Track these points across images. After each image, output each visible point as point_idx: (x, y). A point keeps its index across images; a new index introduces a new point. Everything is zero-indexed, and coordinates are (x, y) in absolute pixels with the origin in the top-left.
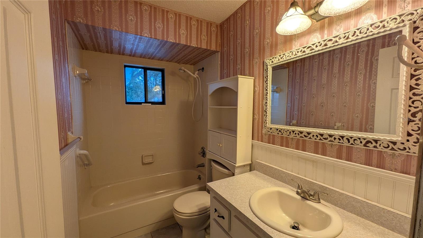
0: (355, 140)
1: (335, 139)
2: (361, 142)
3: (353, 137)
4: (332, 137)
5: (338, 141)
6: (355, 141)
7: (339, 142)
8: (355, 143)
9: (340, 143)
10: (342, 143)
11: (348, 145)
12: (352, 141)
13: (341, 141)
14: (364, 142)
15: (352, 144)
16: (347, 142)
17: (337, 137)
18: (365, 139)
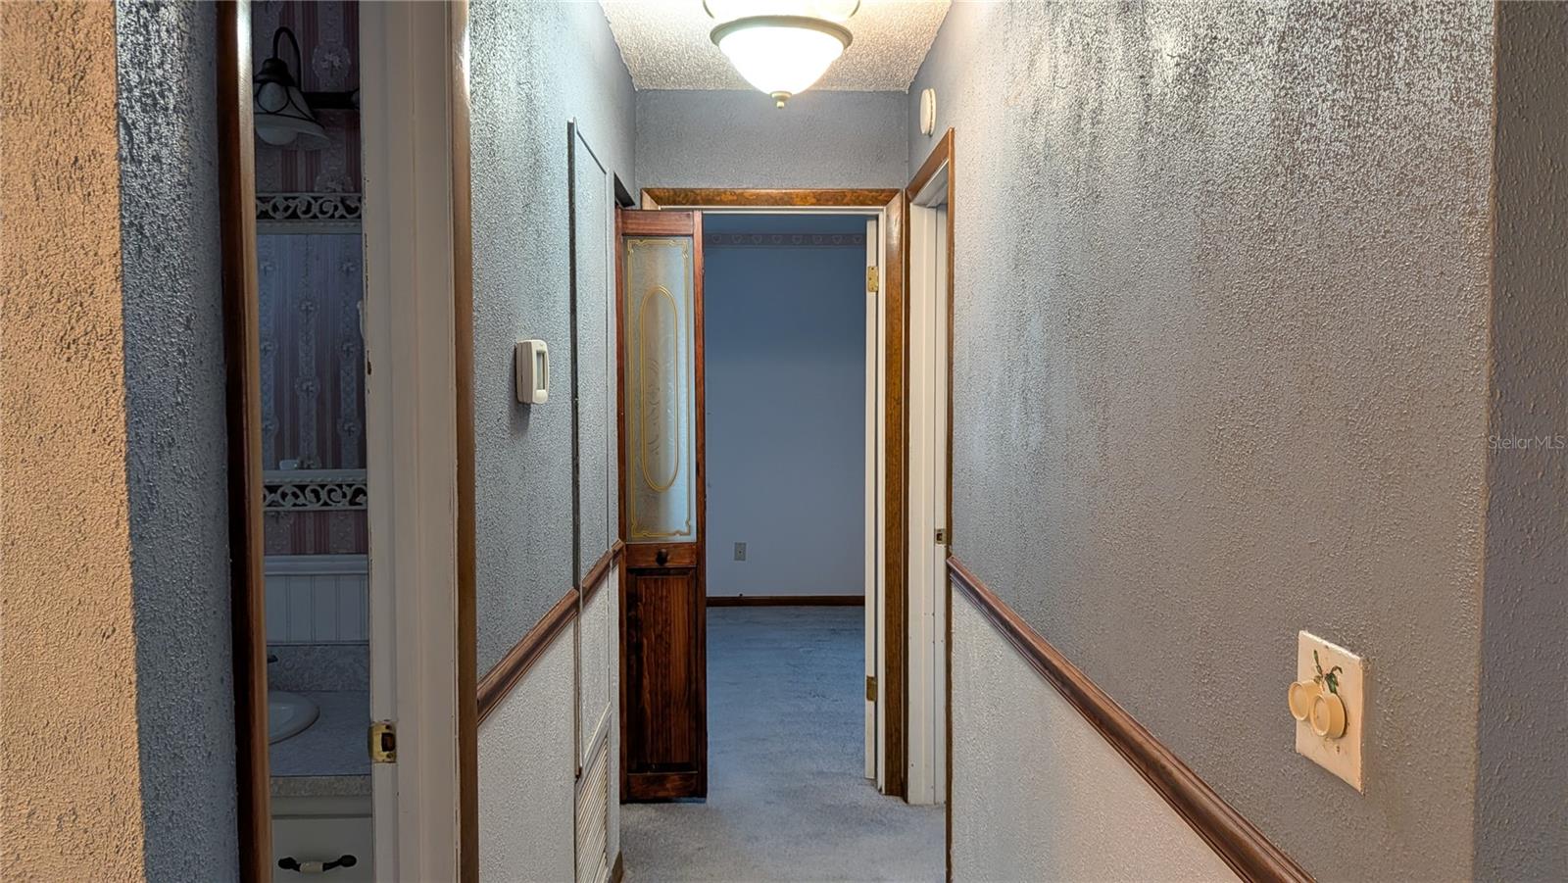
0: (330, 491)
1: (284, 496)
2: (344, 495)
3: (326, 485)
4: (275, 492)
5: (294, 501)
6: (333, 494)
7: (295, 505)
8: (331, 499)
9: (299, 505)
10: (304, 505)
11: (317, 507)
12: (323, 495)
13: (301, 500)
14: (349, 492)
15: (326, 504)
16: (315, 500)
17: (289, 490)
18: (350, 486)
